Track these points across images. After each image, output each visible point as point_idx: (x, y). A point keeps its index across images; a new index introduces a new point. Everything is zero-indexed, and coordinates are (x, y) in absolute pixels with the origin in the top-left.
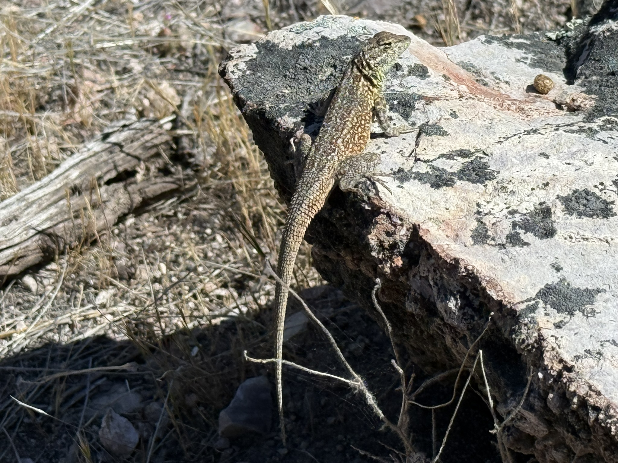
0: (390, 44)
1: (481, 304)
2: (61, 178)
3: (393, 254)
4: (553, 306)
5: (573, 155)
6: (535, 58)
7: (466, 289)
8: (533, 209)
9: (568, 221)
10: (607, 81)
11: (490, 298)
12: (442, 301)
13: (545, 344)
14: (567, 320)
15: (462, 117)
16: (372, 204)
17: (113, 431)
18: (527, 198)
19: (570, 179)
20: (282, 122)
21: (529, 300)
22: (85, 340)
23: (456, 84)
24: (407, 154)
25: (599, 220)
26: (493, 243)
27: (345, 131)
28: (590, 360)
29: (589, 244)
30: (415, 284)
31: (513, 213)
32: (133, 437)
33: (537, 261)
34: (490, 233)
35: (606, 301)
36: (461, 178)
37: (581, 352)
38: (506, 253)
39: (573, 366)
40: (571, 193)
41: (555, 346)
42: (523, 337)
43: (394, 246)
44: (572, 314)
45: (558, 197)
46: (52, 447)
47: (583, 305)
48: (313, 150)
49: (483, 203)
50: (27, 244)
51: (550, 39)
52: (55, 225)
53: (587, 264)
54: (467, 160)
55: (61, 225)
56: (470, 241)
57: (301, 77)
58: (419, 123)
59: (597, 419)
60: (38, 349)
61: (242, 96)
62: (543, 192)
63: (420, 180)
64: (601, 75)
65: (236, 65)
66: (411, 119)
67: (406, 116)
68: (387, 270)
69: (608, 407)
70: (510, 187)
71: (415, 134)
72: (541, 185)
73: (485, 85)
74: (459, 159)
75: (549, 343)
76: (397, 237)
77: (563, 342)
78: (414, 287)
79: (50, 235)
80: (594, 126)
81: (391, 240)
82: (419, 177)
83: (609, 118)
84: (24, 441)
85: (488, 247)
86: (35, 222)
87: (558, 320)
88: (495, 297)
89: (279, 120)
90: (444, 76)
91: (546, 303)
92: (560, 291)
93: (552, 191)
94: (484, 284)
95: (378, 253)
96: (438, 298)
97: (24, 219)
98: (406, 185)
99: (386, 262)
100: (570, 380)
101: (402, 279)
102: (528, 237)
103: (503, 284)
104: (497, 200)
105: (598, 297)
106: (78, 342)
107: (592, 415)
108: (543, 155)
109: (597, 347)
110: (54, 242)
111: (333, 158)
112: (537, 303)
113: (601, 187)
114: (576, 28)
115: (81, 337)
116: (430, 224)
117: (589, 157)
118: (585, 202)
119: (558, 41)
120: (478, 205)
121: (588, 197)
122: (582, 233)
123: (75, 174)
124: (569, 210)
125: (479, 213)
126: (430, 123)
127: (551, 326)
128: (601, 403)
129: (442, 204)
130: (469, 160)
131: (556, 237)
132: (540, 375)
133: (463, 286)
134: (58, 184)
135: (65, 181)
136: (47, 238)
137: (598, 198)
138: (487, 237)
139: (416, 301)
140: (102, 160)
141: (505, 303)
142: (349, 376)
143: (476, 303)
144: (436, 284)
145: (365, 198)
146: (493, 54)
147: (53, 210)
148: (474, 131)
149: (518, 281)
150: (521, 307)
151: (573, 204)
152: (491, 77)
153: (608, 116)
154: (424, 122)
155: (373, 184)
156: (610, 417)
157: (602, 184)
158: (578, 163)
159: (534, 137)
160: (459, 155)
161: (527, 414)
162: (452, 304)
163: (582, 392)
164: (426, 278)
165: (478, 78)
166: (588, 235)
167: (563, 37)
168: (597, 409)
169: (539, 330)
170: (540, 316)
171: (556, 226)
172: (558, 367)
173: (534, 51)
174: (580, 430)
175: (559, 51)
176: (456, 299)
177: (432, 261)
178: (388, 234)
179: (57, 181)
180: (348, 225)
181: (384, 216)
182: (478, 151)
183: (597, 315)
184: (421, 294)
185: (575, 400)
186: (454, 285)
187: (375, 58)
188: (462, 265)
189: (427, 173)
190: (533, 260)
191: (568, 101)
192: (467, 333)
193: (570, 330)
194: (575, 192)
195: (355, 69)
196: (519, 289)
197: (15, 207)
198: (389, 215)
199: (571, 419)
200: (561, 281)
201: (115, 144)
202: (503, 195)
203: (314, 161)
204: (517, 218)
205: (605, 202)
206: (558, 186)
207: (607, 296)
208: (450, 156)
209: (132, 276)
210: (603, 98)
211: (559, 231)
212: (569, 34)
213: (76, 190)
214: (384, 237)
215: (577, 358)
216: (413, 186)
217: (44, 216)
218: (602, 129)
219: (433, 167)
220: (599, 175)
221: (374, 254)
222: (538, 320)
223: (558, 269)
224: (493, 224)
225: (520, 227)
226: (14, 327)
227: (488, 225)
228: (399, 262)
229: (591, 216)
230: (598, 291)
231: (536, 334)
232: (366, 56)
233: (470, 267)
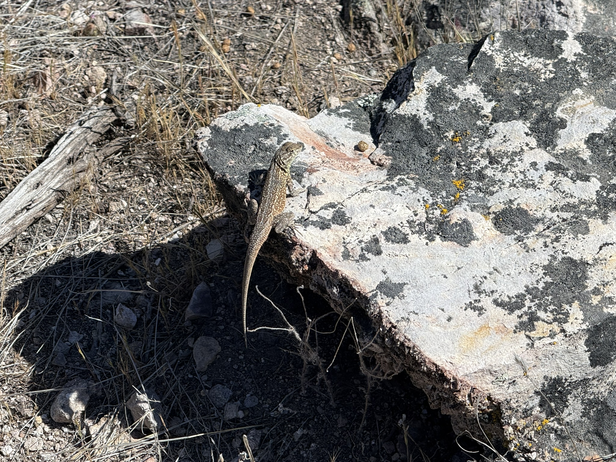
0: (293, 151)
1: (349, 291)
2: (61, 154)
3: (303, 264)
4: (385, 294)
5: (386, 206)
6: (354, 122)
7: (341, 284)
8: (370, 239)
9: (387, 246)
10: (396, 147)
11: (354, 290)
12: (329, 288)
13: (383, 315)
14: (391, 301)
15: (328, 182)
16: (292, 241)
17: (124, 317)
18: (367, 233)
19: (386, 221)
20: (237, 188)
21: (373, 291)
22: (91, 254)
23: (318, 152)
24: (304, 207)
25: (403, 245)
26: (353, 259)
27: (275, 201)
28: (404, 322)
29: (398, 258)
30: (315, 278)
31: (360, 242)
32: (134, 318)
33: (375, 268)
34: (351, 254)
35: (409, 289)
36: (334, 223)
37: (400, 318)
38: (359, 265)
39: (396, 326)
40: (387, 229)
41: (387, 315)
42: (372, 311)
43: (304, 260)
44: (394, 298)
45: (382, 232)
46: (86, 324)
47: (399, 293)
48: (260, 210)
49: (346, 237)
50: (49, 199)
51: (360, 106)
52: (63, 184)
53: (398, 269)
54: (334, 209)
55: (66, 184)
56: (341, 259)
57: (238, 151)
58: (307, 185)
59: (409, 352)
60: (64, 261)
61: (211, 167)
62: (374, 229)
63: (314, 225)
64: (392, 142)
65: (202, 143)
66: (303, 183)
67: (300, 182)
68: (301, 271)
69: (414, 347)
70: (358, 228)
71: (306, 193)
72: (373, 226)
73: (332, 146)
74: (330, 209)
75: (385, 314)
76: (306, 256)
77: (391, 313)
78: (314, 279)
79: (60, 191)
80: (394, 183)
81: (303, 257)
82: (314, 223)
83: (400, 177)
84: (69, 321)
85: (350, 261)
86: (52, 185)
87: (387, 301)
88: (357, 290)
89: (236, 186)
90: (312, 147)
91: (381, 292)
92: (387, 286)
93: (378, 229)
94: (351, 283)
95: (296, 263)
96: (327, 286)
97: (45, 184)
98: (308, 228)
99: (300, 268)
100: (396, 333)
101: (308, 275)
102: (369, 256)
103: (360, 282)
104: (352, 235)
105: (405, 287)
106: (86, 256)
107: (407, 351)
108: (371, 206)
109: (407, 316)
110: (63, 195)
111: (271, 216)
112: (377, 292)
113: (401, 225)
114: (374, 101)
115: (87, 253)
116: (321, 249)
117: (394, 207)
118: (395, 234)
119: (365, 108)
120: (344, 238)
121: (396, 231)
122: (394, 252)
123: (68, 150)
124: (387, 239)
125: (344, 243)
126: (312, 186)
127: (384, 304)
128: (411, 345)
129: (326, 239)
130: (335, 210)
131: (382, 255)
132: (381, 329)
133: (340, 282)
134: (60, 158)
135: (64, 155)
136: (59, 193)
137: (401, 232)
138: (349, 256)
139: (315, 285)
140: (82, 138)
141: (362, 293)
142: (287, 327)
143: (346, 290)
144: (326, 279)
145: (289, 238)
146: (332, 122)
147: (61, 176)
148: (335, 191)
149: (367, 281)
150: (370, 295)
151: (389, 236)
152: (334, 141)
153: (401, 175)
154: (309, 185)
155: (292, 230)
156: (415, 351)
157: (402, 223)
158: (389, 211)
159: (366, 195)
160: (330, 207)
161: (374, 344)
162: (335, 291)
163: (402, 339)
164: (321, 276)
165: (327, 142)
166: (398, 253)
167: (367, 106)
168: (409, 348)
169: (379, 307)
170: (379, 299)
171: (382, 249)
172: (389, 326)
173: (353, 117)
174: (400, 354)
175: (365, 116)
176: (337, 288)
177: (324, 269)
178: (301, 255)
179: (59, 156)
180: (278, 246)
181: (299, 246)
182: (339, 203)
183: (405, 298)
184: (318, 283)
185: (399, 343)
186: (336, 282)
187: (286, 159)
188: (340, 273)
189: (317, 221)
190: (373, 269)
191: (377, 160)
192: (342, 304)
193: (394, 306)
194: (389, 228)
195: (276, 165)
196: (367, 285)
197: (39, 175)
198: (301, 245)
199: (397, 350)
200: (387, 279)
201: (88, 128)
202: (355, 232)
203: (261, 217)
204: (363, 245)
205: (404, 234)
206: (381, 226)
207: (409, 286)
208: (325, 208)
209: (107, 210)
210: (395, 159)
211: (383, 251)
212: (371, 104)
213: (70, 161)
214: (299, 256)
215: (398, 321)
216: (311, 229)
217: (56, 180)
218: (398, 186)
219: (319, 217)
220: (400, 218)
221: (294, 264)
222: (378, 302)
223: (385, 273)
224: (352, 249)
225: (365, 250)
226: (46, 247)
227: (350, 250)
228: (306, 268)
229: (398, 243)
230: (405, 284)
231: (378, 310)
232: (282, 158)
233: (344, 275)
